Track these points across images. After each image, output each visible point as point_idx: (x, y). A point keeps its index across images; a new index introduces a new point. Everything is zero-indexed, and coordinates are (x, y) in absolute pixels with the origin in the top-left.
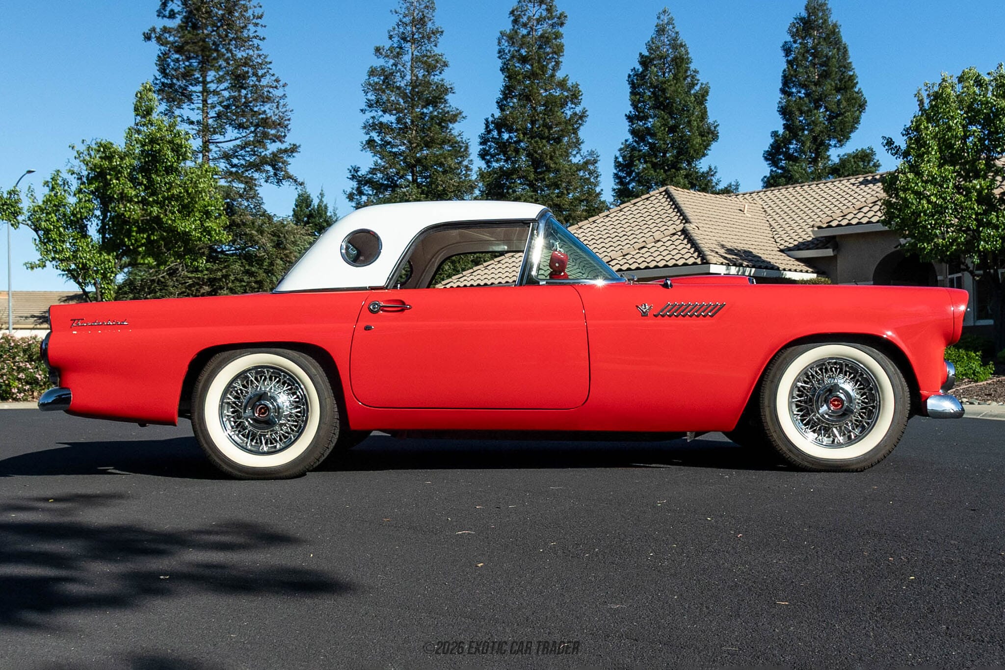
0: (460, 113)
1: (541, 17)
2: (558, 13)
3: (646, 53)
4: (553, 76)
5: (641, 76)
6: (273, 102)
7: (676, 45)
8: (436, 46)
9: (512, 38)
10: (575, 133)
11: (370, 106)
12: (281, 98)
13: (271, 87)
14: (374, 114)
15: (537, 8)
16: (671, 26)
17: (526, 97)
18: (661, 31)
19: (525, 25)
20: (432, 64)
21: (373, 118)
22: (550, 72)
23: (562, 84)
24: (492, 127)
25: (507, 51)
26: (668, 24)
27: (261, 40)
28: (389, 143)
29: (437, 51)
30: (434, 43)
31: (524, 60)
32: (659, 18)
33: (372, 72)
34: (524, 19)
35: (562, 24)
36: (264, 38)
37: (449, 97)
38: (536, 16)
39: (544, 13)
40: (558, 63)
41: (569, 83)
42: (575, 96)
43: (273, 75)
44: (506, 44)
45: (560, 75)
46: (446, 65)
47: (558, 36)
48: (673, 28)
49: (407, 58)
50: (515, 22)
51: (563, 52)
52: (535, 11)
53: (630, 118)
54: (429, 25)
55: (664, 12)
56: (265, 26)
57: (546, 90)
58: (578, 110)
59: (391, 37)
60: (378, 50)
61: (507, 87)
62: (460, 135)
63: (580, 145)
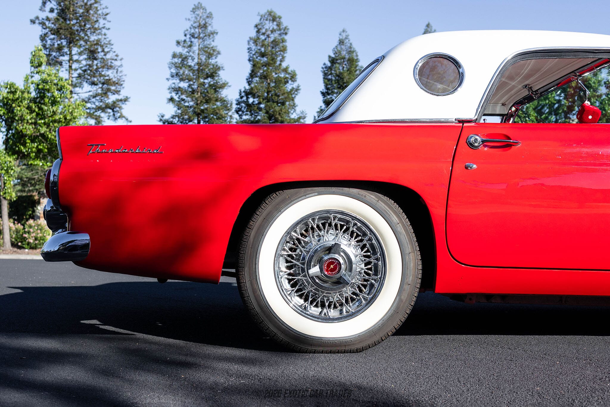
0: (227, 83)
1: (273, 29)
2: (284, 27)
3: (333, 56)
4: (280, 65)
5: (330, 68)
6: (114, 69)
7: (351, 51)
8: (213, 41)
9: (256, 41)
10: (293, 100)
11: (172, 76)
12: (119, 67)
13: (113, 59)
14: (174, 81)
15: (271, 24)
16: (347, 40)
17: (264, 77)
18: (341, 42)
19: (264, 34)
20: (210, 53)
21: (174, 83)
22: (278, 63)
23: (285, 70)
24: (243, 94)
25: (253, 49)
26: (346, 38)
27: (107, 29)
28: (183, 100)
29: (213, 44)
30: (212, 39)
31: (263, 55)
32: (340, 34)
33: (174, 56)
34: (263, 31)
35: (286, 34)
36: (109, 29)
37: (221, 73)
38: (271, 29)
39: (275, 27)
40: (283, 57)
41: (290, 70)
42: (293, 77)
43: (115, 52)
44: (253, 45)
45: (284, 65)
46: (219, 53)
47: (283, 41)
48: (349, 41)
49: (195, 48)
50: (258, 32)
51: (286, 51)
52: (269, 25)
53: (323, 94)
54: (210, 29)
55: (344, 31)
56: (110, 22)
57: (276, 74)
58: (295, 85)
59: (185, 35)
60: (178, 43)
61: (253, 71)
62: (226, 97)
63: (295, 107)
